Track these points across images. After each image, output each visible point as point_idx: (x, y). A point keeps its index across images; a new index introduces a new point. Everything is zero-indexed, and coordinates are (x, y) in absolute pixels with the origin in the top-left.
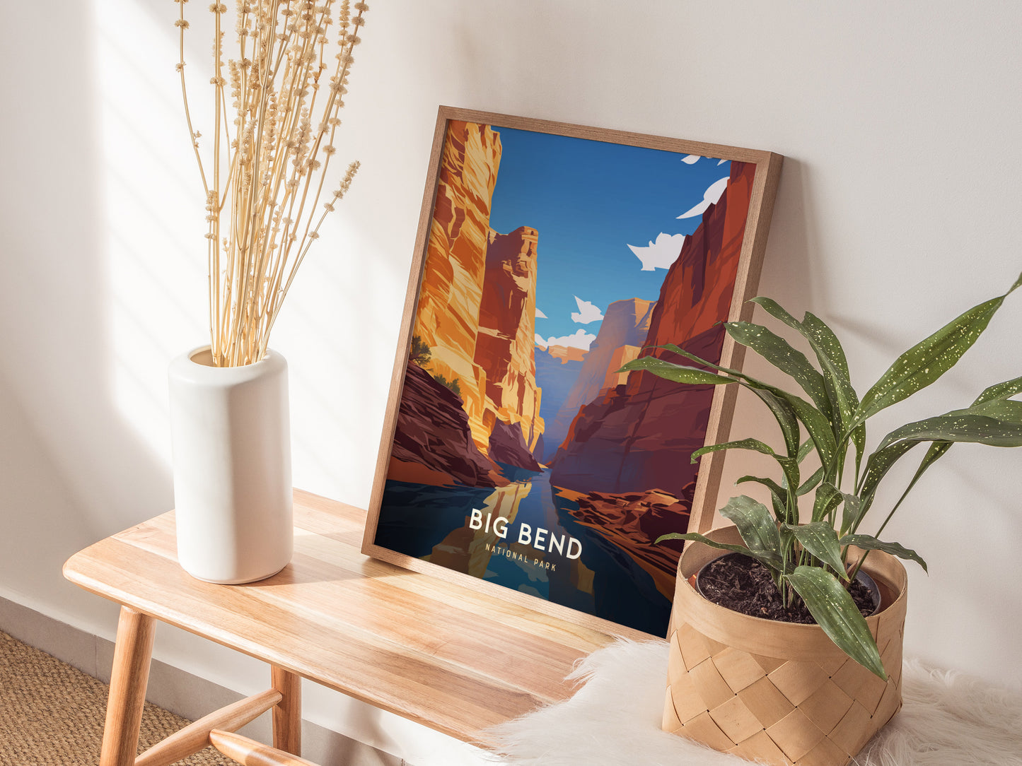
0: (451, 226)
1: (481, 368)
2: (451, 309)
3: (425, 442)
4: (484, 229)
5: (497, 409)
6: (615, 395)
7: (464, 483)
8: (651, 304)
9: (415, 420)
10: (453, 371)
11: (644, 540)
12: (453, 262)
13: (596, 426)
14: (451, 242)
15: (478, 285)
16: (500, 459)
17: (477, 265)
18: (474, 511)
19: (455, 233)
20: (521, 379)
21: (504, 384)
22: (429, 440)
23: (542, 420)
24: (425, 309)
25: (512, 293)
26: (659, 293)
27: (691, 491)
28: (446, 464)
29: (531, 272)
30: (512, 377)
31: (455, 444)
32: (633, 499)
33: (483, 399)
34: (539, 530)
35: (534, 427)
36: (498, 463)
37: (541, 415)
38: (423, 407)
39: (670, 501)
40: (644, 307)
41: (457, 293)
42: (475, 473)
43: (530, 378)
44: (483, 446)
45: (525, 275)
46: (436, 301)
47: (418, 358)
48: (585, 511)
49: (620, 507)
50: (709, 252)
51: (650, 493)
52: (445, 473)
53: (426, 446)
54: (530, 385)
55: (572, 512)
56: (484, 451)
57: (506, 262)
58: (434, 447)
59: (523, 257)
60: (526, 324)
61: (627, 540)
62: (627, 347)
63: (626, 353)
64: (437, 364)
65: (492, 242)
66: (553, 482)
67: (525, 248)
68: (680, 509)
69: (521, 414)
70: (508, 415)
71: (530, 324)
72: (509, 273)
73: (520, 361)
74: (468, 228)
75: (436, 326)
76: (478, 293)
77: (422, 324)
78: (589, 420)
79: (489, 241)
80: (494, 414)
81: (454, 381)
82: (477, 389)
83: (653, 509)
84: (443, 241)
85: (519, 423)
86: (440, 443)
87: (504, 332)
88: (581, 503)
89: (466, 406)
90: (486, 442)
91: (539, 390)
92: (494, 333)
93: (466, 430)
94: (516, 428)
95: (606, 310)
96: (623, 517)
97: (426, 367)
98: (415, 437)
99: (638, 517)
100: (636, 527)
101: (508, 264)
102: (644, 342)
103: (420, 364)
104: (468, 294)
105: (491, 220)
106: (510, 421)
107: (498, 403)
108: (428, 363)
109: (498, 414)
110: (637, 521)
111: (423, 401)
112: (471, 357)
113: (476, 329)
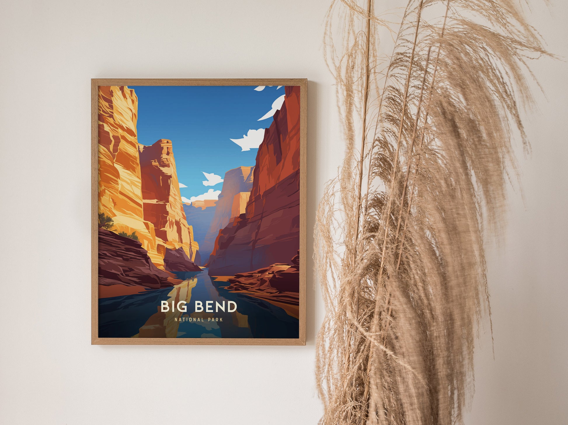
0: (111, 147)
1: (150, 222)
2: (121, 193)
3: (120, 271)
4: (135, 145)
5: (165, 243)
6: (240, 220)
7: (152, 288)
8: (251, 168)
9: (111, 261)
10: (131, 228)
11: (274, 291)
12: (118, 167)
13: (231, 239)
14: (114, 156)
15: (137, 177)
16: (173, 269)
17: (135, 166)
18: (162, 302)
19: (115, 150)
20: (178, 223)
21: (167, 228)
22: (123, 270)
23: (196, 243)
24: (104, 196)
25: (161, 177)
26: (255, 161)
27: (297, 260)
28: (138, 281)
29: (172, 164)
30: (171, 224)
31: (142, 268)
32: (262, 272)
33: (155, 240)
34: (207, 302)
35: (192, 248)
36: (173, 272)
37: (195, 240)
38: (114, 252)
39: (285, 268)
40: (247, 170)
41: (125, 184)
42: (159, 281)
43: (183, 222)
44: (160, 265)
45: (168, 166)
46: (110, 191)
47: (105, 225)
48: (234, 285)
49: (256, 278)
50: (281, 135)
51: (273, 266)
52: (138, 286)
53: (122, 274)
54: (184, 225)
55: (226, 288)
56: (162, 268)
57: (153, 161)
58: (127, 273)
59: (164, 156)
60: (174, 193)
61: (264, 294)
62: (241, 193)
63: (242, 197)
64: (119, 226)
65: (141, 151)
66: (210, 274)
67: (165, 151)
68: (293, 271)
69: (182, 242)
70: (174, 245)
71: (176, 192)
72: (157, 166)
73: (175, 214)
74: (124, 146)
75: (113, 205)
76: (138, 181)
77: (104, 205)
78: (226, 236)
79: (139, 151)
80: (164, 246)
81: (132, 234)
82: (150, 235)
83: (276, 274)
84: (108, 156)
85: (181, 248)
86: (131, 270)
87: (160, 199)
88: (231, 281)
89: (144, 246)
90: (162, 262)
91: (191, 227)
92: (154, 201)
93: (147, 259)
94: (180, 251)
95: (224, 176)
96: (259, 282)
97: (112, 230)
98: (113, 270)
99: (268, 280)
100: (268, 286)
101: (155, 162)
102: (251, 189)
103: (107, 229)
104: (132, 183)
105: (138, 139)
106: (175, 248)
107: (165, 239)
108: (112, 227)
109: (166, 246)
110: (268, 282)
111: (114, 249)
112: (142, 218)
113: (141, 202)
